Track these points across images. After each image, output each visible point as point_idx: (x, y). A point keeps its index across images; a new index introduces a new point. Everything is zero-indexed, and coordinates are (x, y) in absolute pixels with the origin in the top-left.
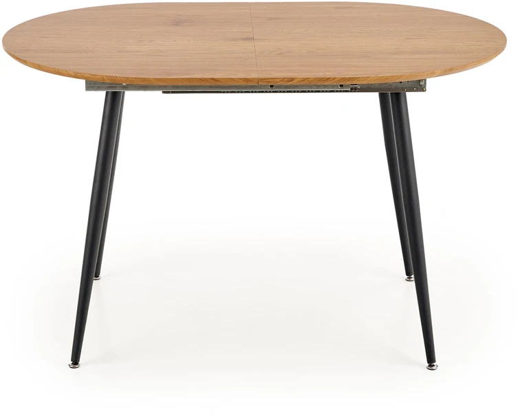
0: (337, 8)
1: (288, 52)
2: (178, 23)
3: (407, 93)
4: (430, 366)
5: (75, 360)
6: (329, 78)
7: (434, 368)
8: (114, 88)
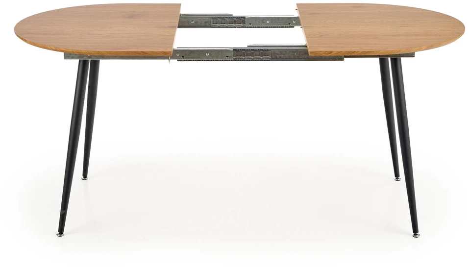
0: (353, 7)
1: (326, 35)
2: (132, 16)
3: (401, 58)
4: (415, 235)
5: (61, 231)
6: (355, 52)
7: (417, 236)
8: (83, 57)
